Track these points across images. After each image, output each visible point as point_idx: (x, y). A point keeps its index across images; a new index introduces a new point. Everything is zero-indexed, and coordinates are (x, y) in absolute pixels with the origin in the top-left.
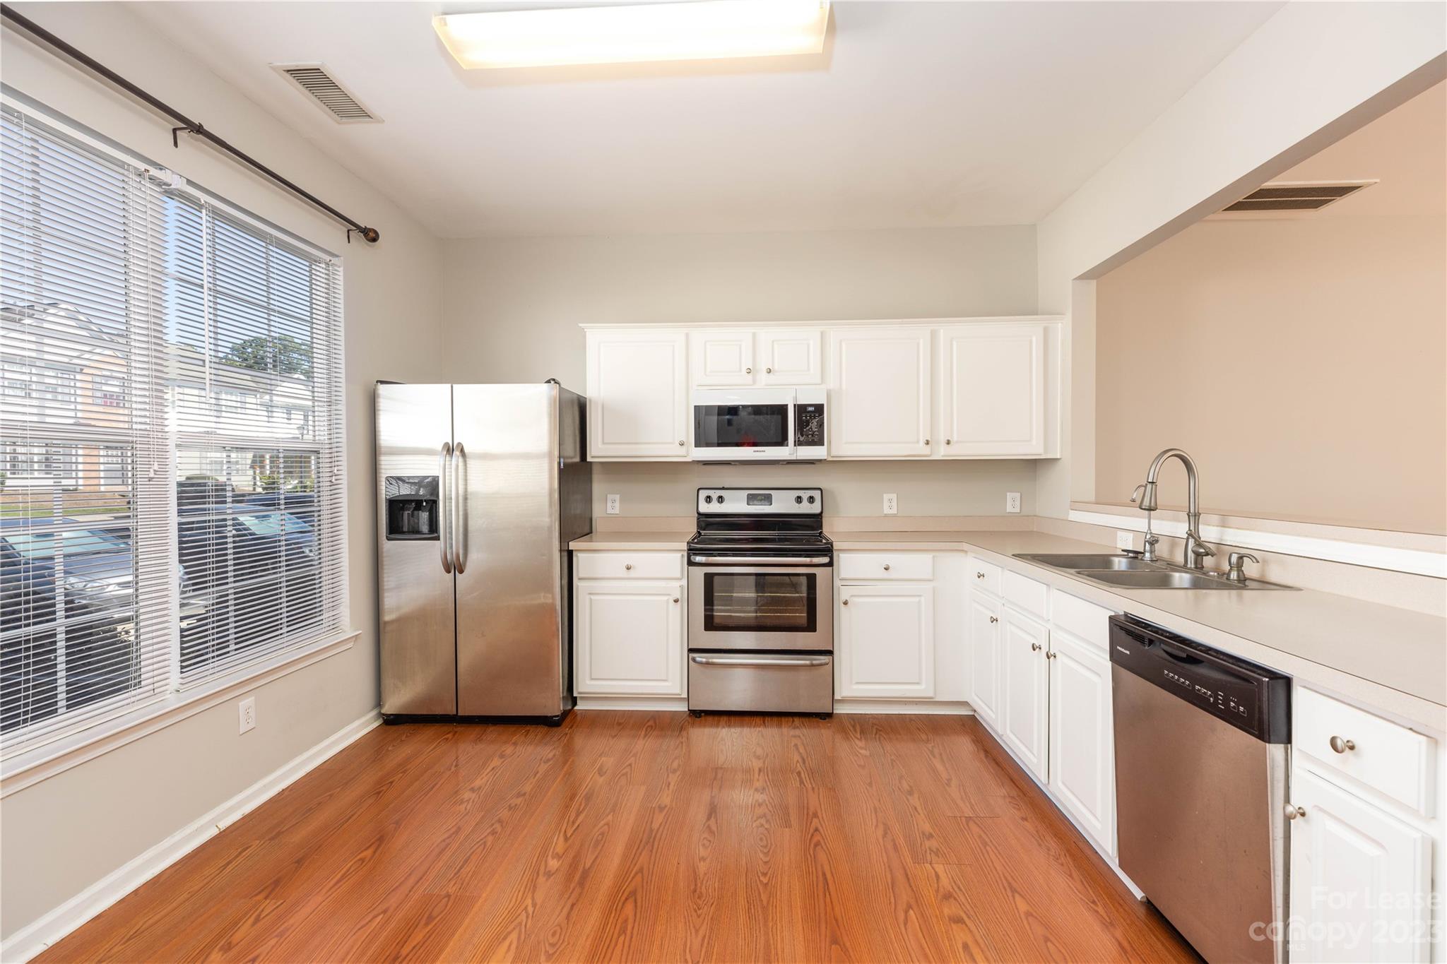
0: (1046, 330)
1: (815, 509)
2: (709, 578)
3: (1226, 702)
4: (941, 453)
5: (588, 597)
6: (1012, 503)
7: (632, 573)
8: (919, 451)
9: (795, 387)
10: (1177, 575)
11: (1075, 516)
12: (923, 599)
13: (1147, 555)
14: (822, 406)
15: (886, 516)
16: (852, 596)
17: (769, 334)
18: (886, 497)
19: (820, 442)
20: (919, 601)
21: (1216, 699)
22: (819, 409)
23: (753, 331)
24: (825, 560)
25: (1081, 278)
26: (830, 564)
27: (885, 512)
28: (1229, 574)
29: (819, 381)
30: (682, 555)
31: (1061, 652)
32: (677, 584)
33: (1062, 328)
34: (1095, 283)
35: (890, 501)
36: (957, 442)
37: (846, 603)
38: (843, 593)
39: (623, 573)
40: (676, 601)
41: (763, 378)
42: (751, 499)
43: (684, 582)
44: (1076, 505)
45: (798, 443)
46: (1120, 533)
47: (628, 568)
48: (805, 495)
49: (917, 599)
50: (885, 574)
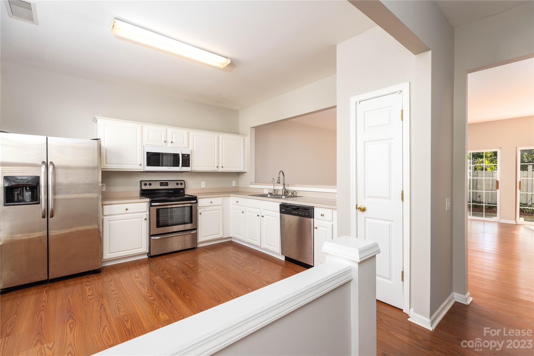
0: (244, 139)
1: (182, 187)
2: (158, 210)
3: (305, 214)
4: (220, 170)
5: (108, 222)
6: (234, 184)
7: (128, 212)
8: (214, 169)
9: (181, 148)
10: (283, 197)
11: (251, 186)
12: (220, 210)
13: (274, 193)
14: (189, 155)
15: (202, 188)
16: (202, 211)
17: (170, 130)
18: (202, 183)
19: (189, 166)
20: (219, 211)
21: (303, 214)
22: (188, 155)
23: (166, 128)
24: (195, 201)
25: (252, 127)
26: (197, 202)
27: (202, 187)
28: (291, 196)
29: (187, 147)
30: (147, 204)
31: (265, 215)
32: (145, 213)
33: (248, 139)
34: (254, 129)
35: (203, 184)
36: (224, 167)
37: (200, 214)
38: (199, 211)
39: (124, 211)
40: (146, 219)
41: (169, 144)
42: (162, 184)
43: (148, 213)
44: (251, 184)
45: (183, 166)
46: (264, 190)
47: (127, 209)
48: (179, 182)
49: (218, 211)
50: (211, 204)
